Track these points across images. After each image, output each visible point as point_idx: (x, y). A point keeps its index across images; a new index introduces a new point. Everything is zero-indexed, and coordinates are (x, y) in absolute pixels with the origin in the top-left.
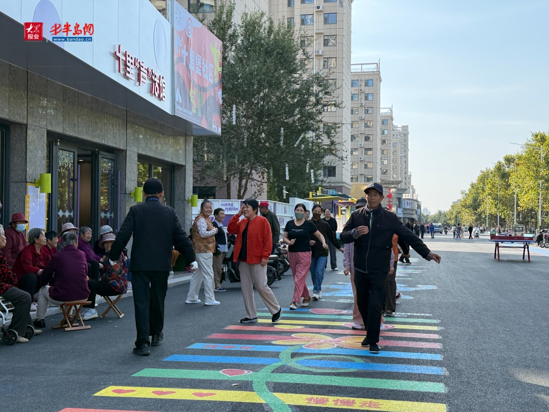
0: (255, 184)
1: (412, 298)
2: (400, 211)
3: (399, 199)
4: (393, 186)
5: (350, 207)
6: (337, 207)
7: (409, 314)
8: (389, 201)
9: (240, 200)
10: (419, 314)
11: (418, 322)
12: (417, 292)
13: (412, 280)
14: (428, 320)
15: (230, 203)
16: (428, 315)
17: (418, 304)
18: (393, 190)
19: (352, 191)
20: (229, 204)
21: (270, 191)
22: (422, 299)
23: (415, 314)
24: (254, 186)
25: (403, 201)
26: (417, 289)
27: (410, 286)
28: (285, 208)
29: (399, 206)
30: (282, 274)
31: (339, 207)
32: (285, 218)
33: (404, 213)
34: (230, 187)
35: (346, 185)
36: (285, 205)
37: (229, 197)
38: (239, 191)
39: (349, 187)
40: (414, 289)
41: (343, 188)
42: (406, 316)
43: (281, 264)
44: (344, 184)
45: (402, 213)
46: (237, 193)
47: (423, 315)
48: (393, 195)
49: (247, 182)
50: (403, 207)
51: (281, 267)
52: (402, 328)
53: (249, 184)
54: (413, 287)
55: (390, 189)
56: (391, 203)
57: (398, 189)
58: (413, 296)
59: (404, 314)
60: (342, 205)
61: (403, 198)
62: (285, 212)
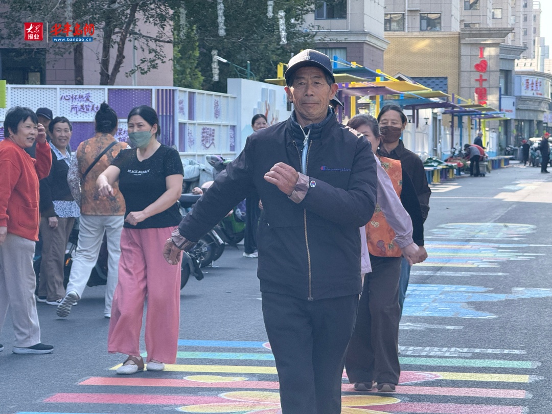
0: (145, 47)
1: (493, 316)
2: (508, 103)
3: (507, 74)
4: (489, 41)
5: (378, 98)
6: (347, 99)
7: (477, 350)
8: (481, 80)
9: (107, 87)
10: (498, 351)
11: (492, 366)
12: (509, 303)
13: (505, 277)
14: (515, 362)
15: (84, 93)
16: (517, 352)
17: (502, 330)
18: (490, 52)
19: (387, 56)
20: (81, 97)
21: (181, 58)
22: (514, 319)
23: (490, 351)
24: (140, 50)
25: (516, 80)
26: (511, 297)
27: (496, 291)
28: (217, 105)
29: (507, 91)
30: (206, 265)
31: (353, 100)
32: (216, 128)
33: (517, 109)
34: (81, 54)
35: (373, 41)
36: (217, 98)
37: (79, 80)
38: (105, 63)
39: (379, 44)
40: (502, 297)
41: (365, 46)
42: (470, 355)
43: (205, 243)
44: (368, 38)
45: (514, 109)
46: (98, 68)
47: (506, 351)
48: (491, 65)
49: (123, 40)
50: (517, 94)
51: (204, 249)
52: (454, 378)
53: (128, 46)
54: (502, 292)
55: (482, 47)
56: (485, 85)
57: (506, 49)
58: (496, 313)
59: (466, 350)
60: (358, 94)
61: (517, 69)
62: (217, 114)
